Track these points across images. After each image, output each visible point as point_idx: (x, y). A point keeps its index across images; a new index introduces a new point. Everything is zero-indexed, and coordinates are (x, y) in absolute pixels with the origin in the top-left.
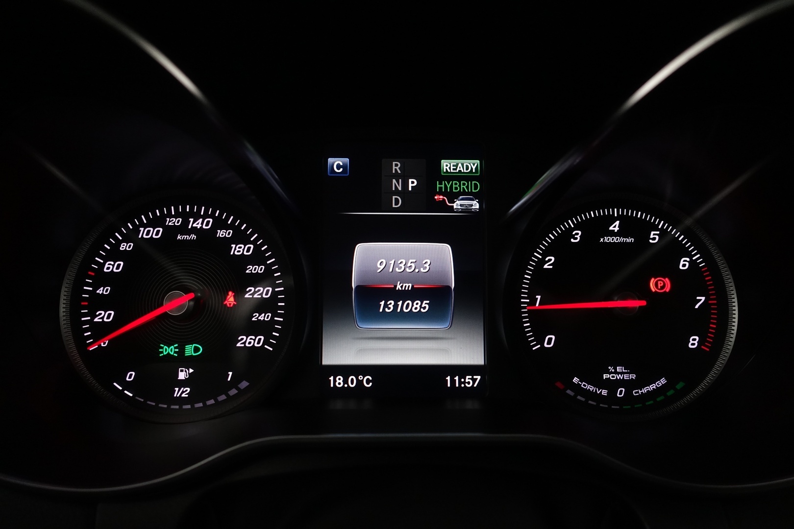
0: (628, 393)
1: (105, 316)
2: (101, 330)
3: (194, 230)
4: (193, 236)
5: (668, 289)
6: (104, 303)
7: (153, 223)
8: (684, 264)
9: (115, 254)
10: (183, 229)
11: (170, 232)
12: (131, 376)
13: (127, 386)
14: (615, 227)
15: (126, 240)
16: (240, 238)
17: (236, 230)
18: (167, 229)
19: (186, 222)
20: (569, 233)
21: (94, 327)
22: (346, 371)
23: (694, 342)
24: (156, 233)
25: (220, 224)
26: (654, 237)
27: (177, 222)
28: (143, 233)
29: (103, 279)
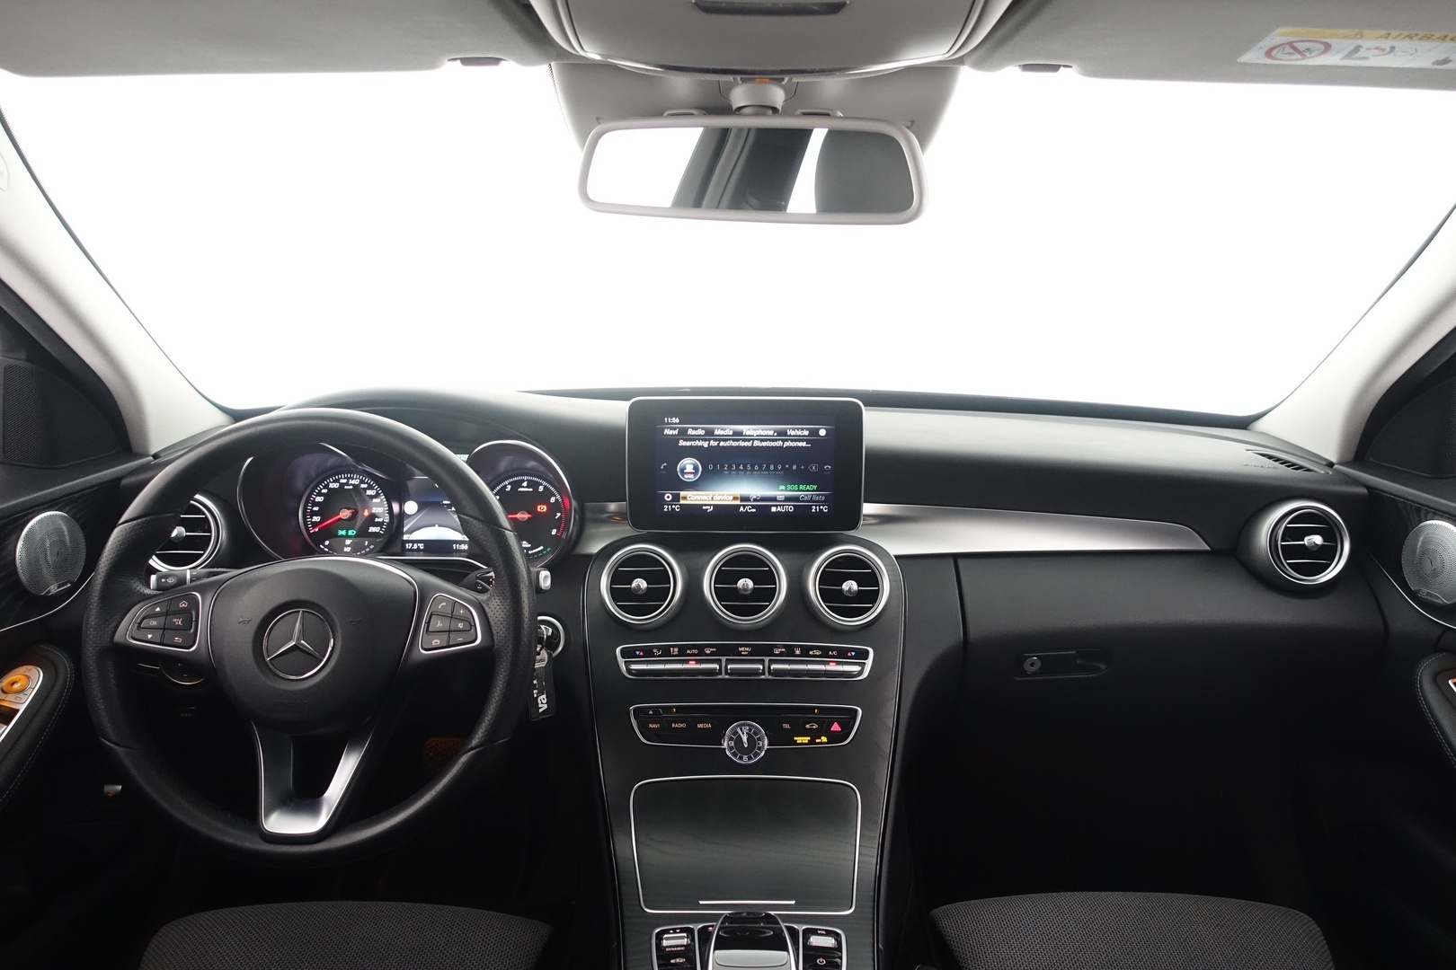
0: (527, 552)
1: (316, 519)
2: (315, 524)
3: (351, 484)
4: (351, 487)
5: (545, 510)
6: (316, 514)
7: (335, 481)
8: (553, 500)
9: (320, 494)
10: (347, 484)
11: (342, 485)
12: (327, 543)
13: (326, 547)
14: (525, 484)
15: (325, 488)
16: (370, 487)
17: (369, 484)
18: (341, 484)
19: (348, 481)
20: (505, 487)
21: (312, 523)
22: (413, 542)
23: (554, 532)
24: (336, 486)
25: (362, 482)
26: (541, 488)
27: (345, 481)
28: (331, 486)
29: (315, 504)
